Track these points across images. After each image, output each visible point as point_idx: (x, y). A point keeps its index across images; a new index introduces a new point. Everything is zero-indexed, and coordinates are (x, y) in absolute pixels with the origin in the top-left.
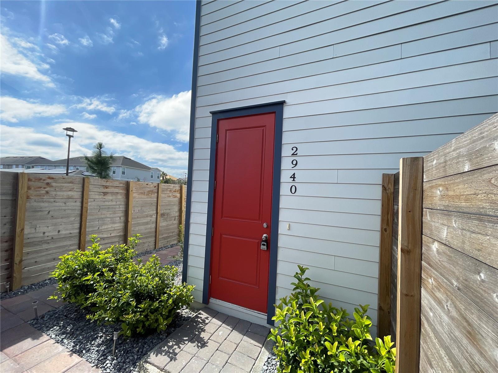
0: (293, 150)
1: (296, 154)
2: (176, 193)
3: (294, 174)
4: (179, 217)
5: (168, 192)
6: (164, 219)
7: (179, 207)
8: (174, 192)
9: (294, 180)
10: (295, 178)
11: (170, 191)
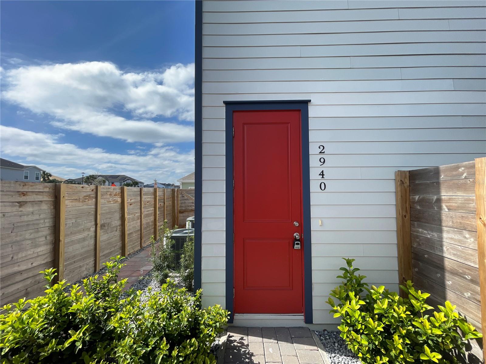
0: (320, 148)
1: (324, 153)
2: (117, 197)
3: (322, 172)
4: (121, 226)
5: (108, 197)
6: (104, 232)
7: (120, 214)
8: (114, 195)
9: (323, 177)
10: (324, 175)
11: (110, 195)
